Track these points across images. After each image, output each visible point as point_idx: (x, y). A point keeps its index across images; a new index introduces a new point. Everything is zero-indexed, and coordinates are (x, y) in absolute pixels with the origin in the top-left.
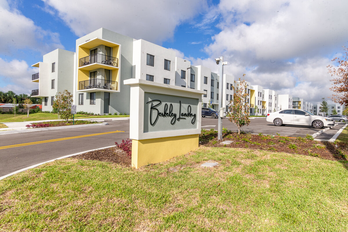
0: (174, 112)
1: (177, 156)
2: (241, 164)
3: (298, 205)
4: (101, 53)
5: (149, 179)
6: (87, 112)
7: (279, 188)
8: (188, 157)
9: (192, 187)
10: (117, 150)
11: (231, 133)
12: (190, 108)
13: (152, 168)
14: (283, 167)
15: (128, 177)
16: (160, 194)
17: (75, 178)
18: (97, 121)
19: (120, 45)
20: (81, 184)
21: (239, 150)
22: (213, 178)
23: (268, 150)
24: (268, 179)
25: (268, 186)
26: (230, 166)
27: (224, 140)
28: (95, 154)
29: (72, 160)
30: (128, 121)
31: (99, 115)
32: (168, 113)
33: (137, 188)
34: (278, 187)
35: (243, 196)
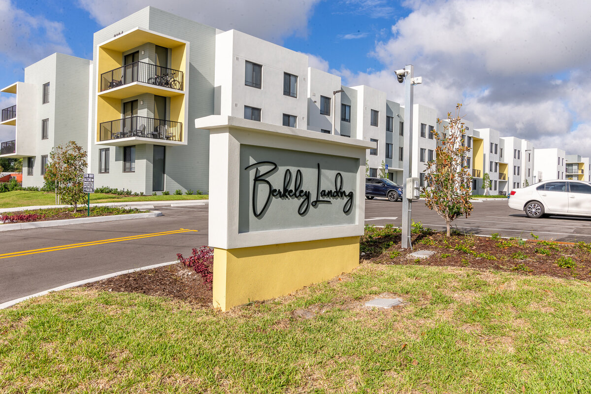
0: (304, 188)
1: (313, 284)
2: (452, 301)
3: (576, 390)
4: (146, 60)
5: (252, 335)
6: (117, 189)
7: (536, 353)
8: (337, 287)
9: (344, 353)
10: (182, 271)
11: (431, 234)
12: (339, 178)
13: (257, 309)
14: (546, 308)
15: (205, 330)
16: (276, 366)
17: (91, 331)
18: (138, 207)
19: (188, 43)
20: (104, 344)
21: (449, 270)
22: (391, 333)
23: (511, 271)
24: (512, 333)
25: (512, 350)
26: (429, 306)
27: (415, 250)
28: (135, 280)
29: (86, 293)
30: (206, 208)
31: (142, 194)
32: (291, 191)
33: (224, 353)
34: (535, 351)
35: (457, 371)
